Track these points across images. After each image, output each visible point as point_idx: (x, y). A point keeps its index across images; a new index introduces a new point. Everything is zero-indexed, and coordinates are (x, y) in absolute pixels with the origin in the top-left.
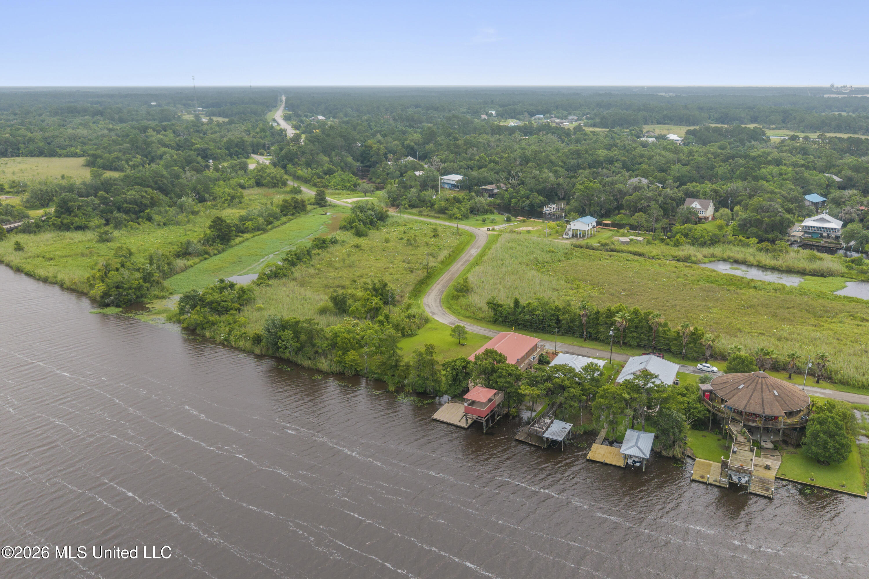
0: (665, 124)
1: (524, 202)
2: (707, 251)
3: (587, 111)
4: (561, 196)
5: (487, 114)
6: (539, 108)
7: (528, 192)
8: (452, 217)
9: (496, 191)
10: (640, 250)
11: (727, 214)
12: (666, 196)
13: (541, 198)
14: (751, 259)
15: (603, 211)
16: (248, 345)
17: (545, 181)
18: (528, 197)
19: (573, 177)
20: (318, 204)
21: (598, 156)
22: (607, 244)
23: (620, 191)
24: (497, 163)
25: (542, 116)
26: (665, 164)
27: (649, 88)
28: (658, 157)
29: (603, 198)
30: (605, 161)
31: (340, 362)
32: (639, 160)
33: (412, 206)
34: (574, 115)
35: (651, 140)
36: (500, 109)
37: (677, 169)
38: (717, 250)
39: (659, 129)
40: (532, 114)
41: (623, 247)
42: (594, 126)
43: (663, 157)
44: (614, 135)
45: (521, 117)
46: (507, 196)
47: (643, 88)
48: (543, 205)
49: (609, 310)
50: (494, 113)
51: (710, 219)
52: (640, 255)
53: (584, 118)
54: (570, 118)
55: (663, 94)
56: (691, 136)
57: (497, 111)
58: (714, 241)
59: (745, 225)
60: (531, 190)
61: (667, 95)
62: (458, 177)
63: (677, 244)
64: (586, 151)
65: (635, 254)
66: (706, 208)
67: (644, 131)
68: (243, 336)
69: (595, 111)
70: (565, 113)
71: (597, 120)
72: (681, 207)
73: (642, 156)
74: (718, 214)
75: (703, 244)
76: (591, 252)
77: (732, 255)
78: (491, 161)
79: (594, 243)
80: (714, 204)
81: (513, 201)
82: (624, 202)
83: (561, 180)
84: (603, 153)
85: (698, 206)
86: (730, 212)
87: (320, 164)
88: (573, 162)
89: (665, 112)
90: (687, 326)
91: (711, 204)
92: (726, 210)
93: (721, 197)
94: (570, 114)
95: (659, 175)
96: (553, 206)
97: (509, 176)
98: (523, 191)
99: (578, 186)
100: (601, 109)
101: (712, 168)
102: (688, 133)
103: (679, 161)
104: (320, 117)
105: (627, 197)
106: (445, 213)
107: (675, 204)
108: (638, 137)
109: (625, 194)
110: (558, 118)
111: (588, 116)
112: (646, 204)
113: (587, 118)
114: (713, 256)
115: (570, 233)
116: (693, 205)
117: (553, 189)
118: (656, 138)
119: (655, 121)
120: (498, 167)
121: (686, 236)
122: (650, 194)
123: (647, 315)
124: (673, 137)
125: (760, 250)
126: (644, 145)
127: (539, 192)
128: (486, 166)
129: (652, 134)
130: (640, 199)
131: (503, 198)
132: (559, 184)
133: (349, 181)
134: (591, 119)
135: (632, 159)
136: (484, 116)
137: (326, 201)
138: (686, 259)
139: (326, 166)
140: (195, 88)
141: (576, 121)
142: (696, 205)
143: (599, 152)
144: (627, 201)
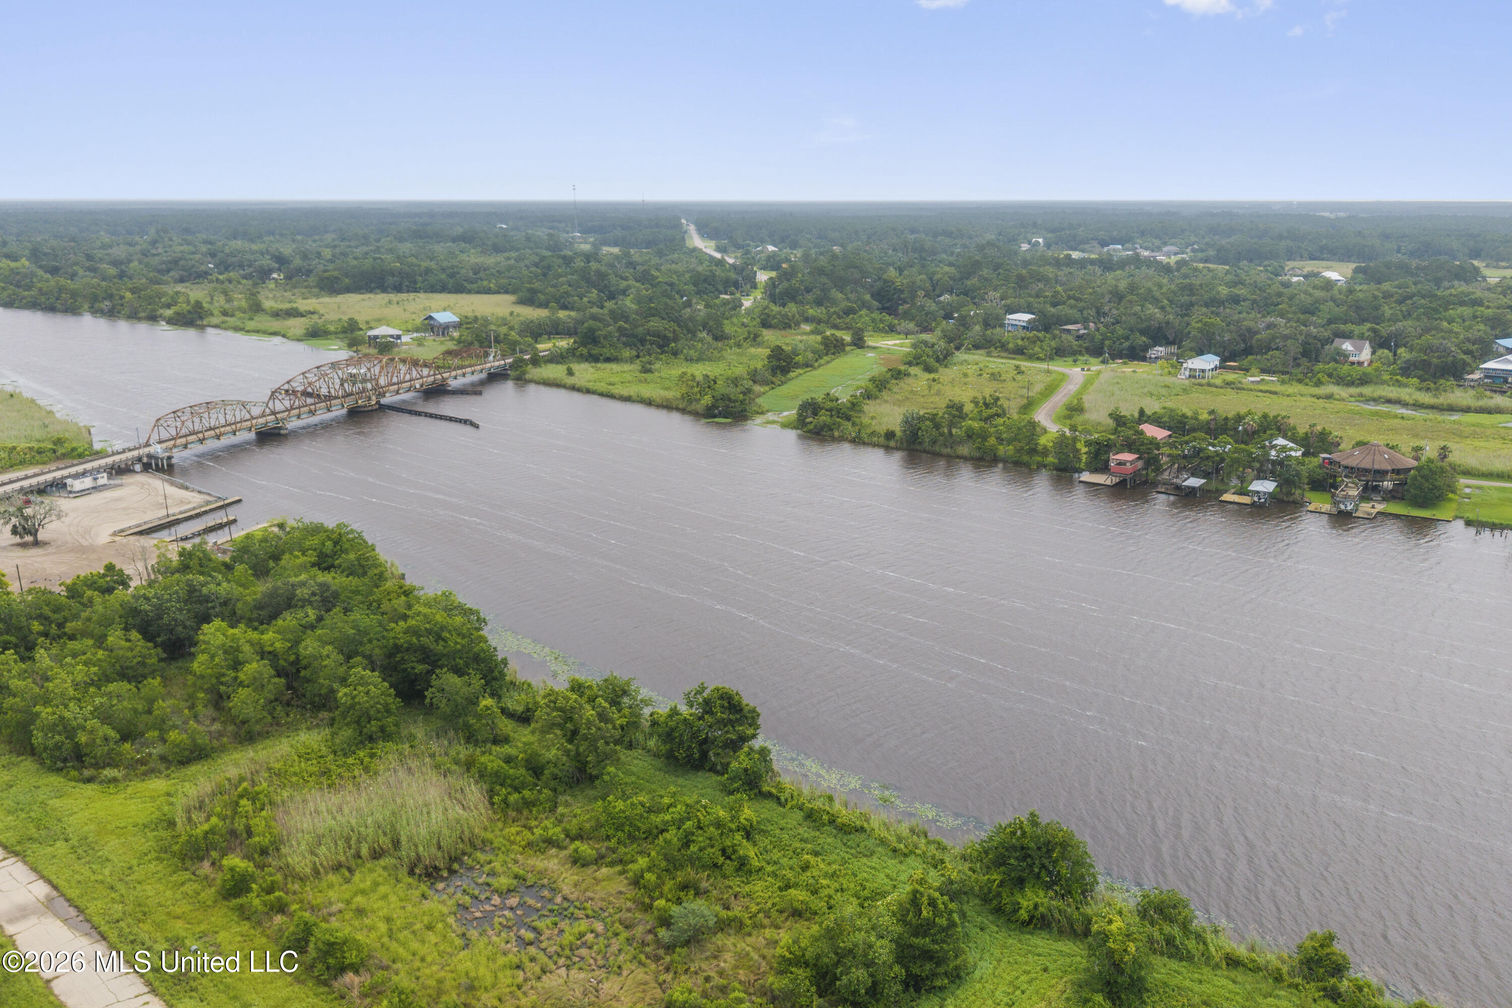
0: (1323, 259)
1: (1121, 344)
2: (1353, 390)
3: (1193, 239)
4: (1171, 339)
5: (1029, 243)
6: (1115, 234)
7: (1127, 332)
8: (1032, 357)
9: (1082, 332)
10: (1273, 389)
11: (1387, 357)
12: (1308, 335)
13: (1144, 339)
14: (1406, 398)
15: (1227, 354)
16: (882, 440)
17: (1150, 318)
18: (1127, 338)
19: (1186, 315)
20: (855, 345)
21: (1218, 293)
22: (1234, 383)
23: (1249, 330)
24: (1078, 300)
25: (1120, 247)
26: (1312, 305)
27: (1300, 204)
28: (1303, 296)
29: (1227, 337)
30: (1227, 300)
31: (979, 448)
32: (1276, 300)
33: (977, 347)
34: (1172, 244)
35: (1295, 279)
36: (1049, 235)
37: (1329, 309)
38: (1367, 390)
39: (1310, 266)
40: (1104, 244)
41: (1252, 387)
42: (1206, 260)
43: (1310, 295)
44: (1239, 271)
45: (1086, 246)
46: (1098, 337)
47: (1290, 204)
48: (1146, 348)
49: (1238, 415)
50: (1041, 240)
51: (1366, 364)
52: (1275, 393)
53: (1188, 250)
54: (1165, 249)
55: (1327, 214)
56: (1361, 275)
57: (1045, 239)
58: (1364, 381)
59: (1409, 368)
60: (1131, 330)
61: (1332, 216)
62: (1026, 317)
63: (1319, 384)
64: (1201, 285)
65: (1267, 392)
66: (1360, 350)
67: (1287, 269)
68: (873, 433)
69: (1207, 240)
70: (1157, 242)
71: (1212, 253)
72: (1327, 347)
73: (1280, 295)
74: (1375, 357)
75: (1351, 384)
76: (1214, 389)
77: (1383, 394)
78: (1070, 298)
79: (1218, 381)
80: (1372, 347)
81: (1107, 342)
82: (1254, 341)
83: (1171, 317)
84: (1223, 291)
85: (1350, 348)
86: (1390, 355)
87: (834, 303)
88: (1185, 299)
89: (1324, 242)
90: (1314, 425)
91: (1367, 344)
92: (1386, 351)
93: (1381, 337)
94: (1165, 244)
95: (1302, 317)
96: (1161, 349)
97: (1100, 313)
98: (1120, 331)
99: (1193, 324)
100: (1217, 237)
101: (1377, 308)
102: (1357, 271)
103: (1333, 300)
104: (771, 248)
105: (1258, 336)
106: (1023, 353)
107: (1319, 345)
108: (1276, 275)
109: (1256, 333)
110: (1146, 249)
111: (1196, 247)
112: (1282, 344)
113: (1193, 251)
114: (1361, 395)
115: (1187, 373)
116: (1344, 347)
117: (1160, 329)
118: (1305, 277)
119: (1306, 255)
120: (1081, 304)
121: (1330, 375)
122: (1287, 332)
123: (1275, 417)
124: (1333, 275)
125: (1420, 389)
126: (1286, 285)
127: (1143, 332)
128: (1064, 303)
129: (1299, 272)
130: (1274, 338)
131: (1092, 340)
132: (1168, 323)
133: (881, 321)
134: (1202, 251)
135: (1266, 298)
136: (1025, 247)
137: (865, 342)
138: (1329, 397)
139: (845, 304)
140: (575, 204)
141: (1176, 254)
142: (1347, 346)
143: (1220, 288)
144: (1258, 340)
